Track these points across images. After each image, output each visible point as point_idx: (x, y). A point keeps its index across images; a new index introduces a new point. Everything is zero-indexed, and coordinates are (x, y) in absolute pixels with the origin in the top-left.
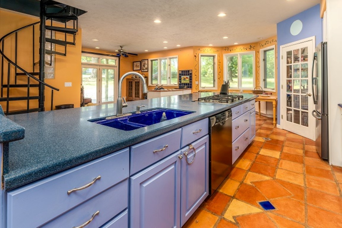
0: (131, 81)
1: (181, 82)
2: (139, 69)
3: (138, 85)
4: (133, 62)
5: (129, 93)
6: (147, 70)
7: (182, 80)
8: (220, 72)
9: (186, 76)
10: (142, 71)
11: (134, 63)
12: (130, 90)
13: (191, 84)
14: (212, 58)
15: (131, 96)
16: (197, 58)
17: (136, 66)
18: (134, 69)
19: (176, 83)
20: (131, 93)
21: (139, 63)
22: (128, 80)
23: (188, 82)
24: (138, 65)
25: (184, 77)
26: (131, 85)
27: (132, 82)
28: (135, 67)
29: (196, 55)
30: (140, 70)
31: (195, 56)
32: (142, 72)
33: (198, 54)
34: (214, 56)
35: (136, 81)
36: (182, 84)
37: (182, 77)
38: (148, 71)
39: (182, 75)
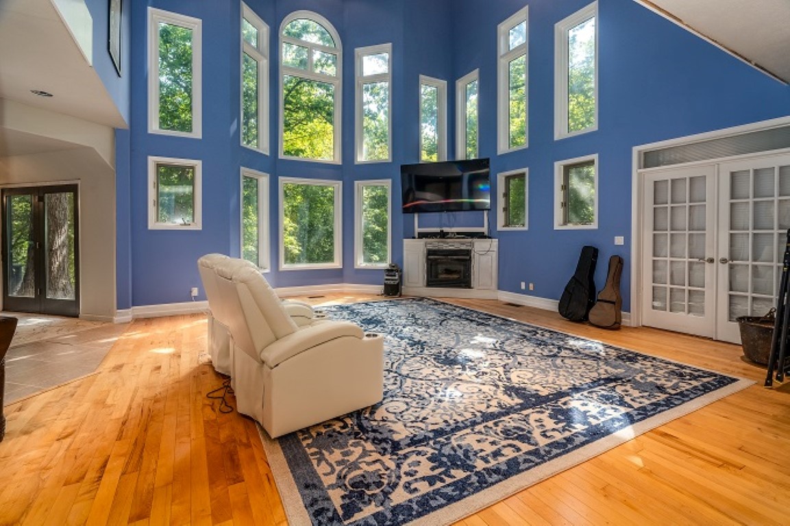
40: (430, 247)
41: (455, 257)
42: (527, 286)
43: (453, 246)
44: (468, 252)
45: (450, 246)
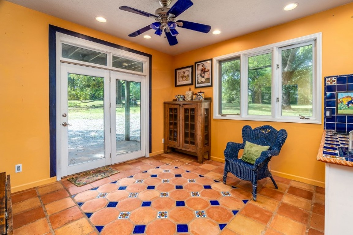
0: (175, 107)
1: (333, 112)
3: (193, 118)
4: (176, 70)
5: (171, 132)
6: (209, 84)
10: (197, 85)
11: (178, 71)
12: (172, 126)
15: (175, 140)
17: (182, 77)
18: (178, 84)
20: (176, 132)
21: (190, 69)
22: (167, 105)
24: (186, 74)
26: (176, 117)
27: (176, 109)
28: (181, 79)
30: (192, 84)
32: (196, 88)
35: (186, 107)
38: (211, 86)
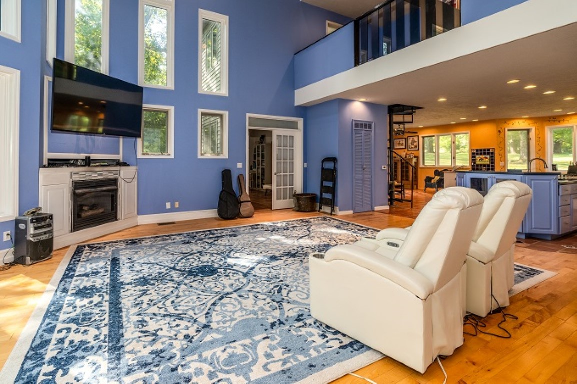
1: (475, 163)
2: (404, 147)
3: (407, 167)
4: (394, 140)
7: (477, 161)
8: (540, 150)
9: (484, 156)
11: (396, 141)
13: (493, 166)
14: (526, 132)
16: (503, 134)
17: (398, 144)
18: (395, 148)
19: (468, 165)
21: (404, 140)
23: (489, 163)
24: (401, 143)
25: (481, 157)
29: (500, 129)
31: (500, 132)
32: (408, 151)
33: (503, 129)
34: (529, 131)
35: (403, 162)
36: (477, 166)
37: (477, 157)
39: (477, 154)
40: (76, 178)
41: (104, 189)
42: (172, 205)
43: (101, 175)
44: (114, 182)
45: (99, 175)
